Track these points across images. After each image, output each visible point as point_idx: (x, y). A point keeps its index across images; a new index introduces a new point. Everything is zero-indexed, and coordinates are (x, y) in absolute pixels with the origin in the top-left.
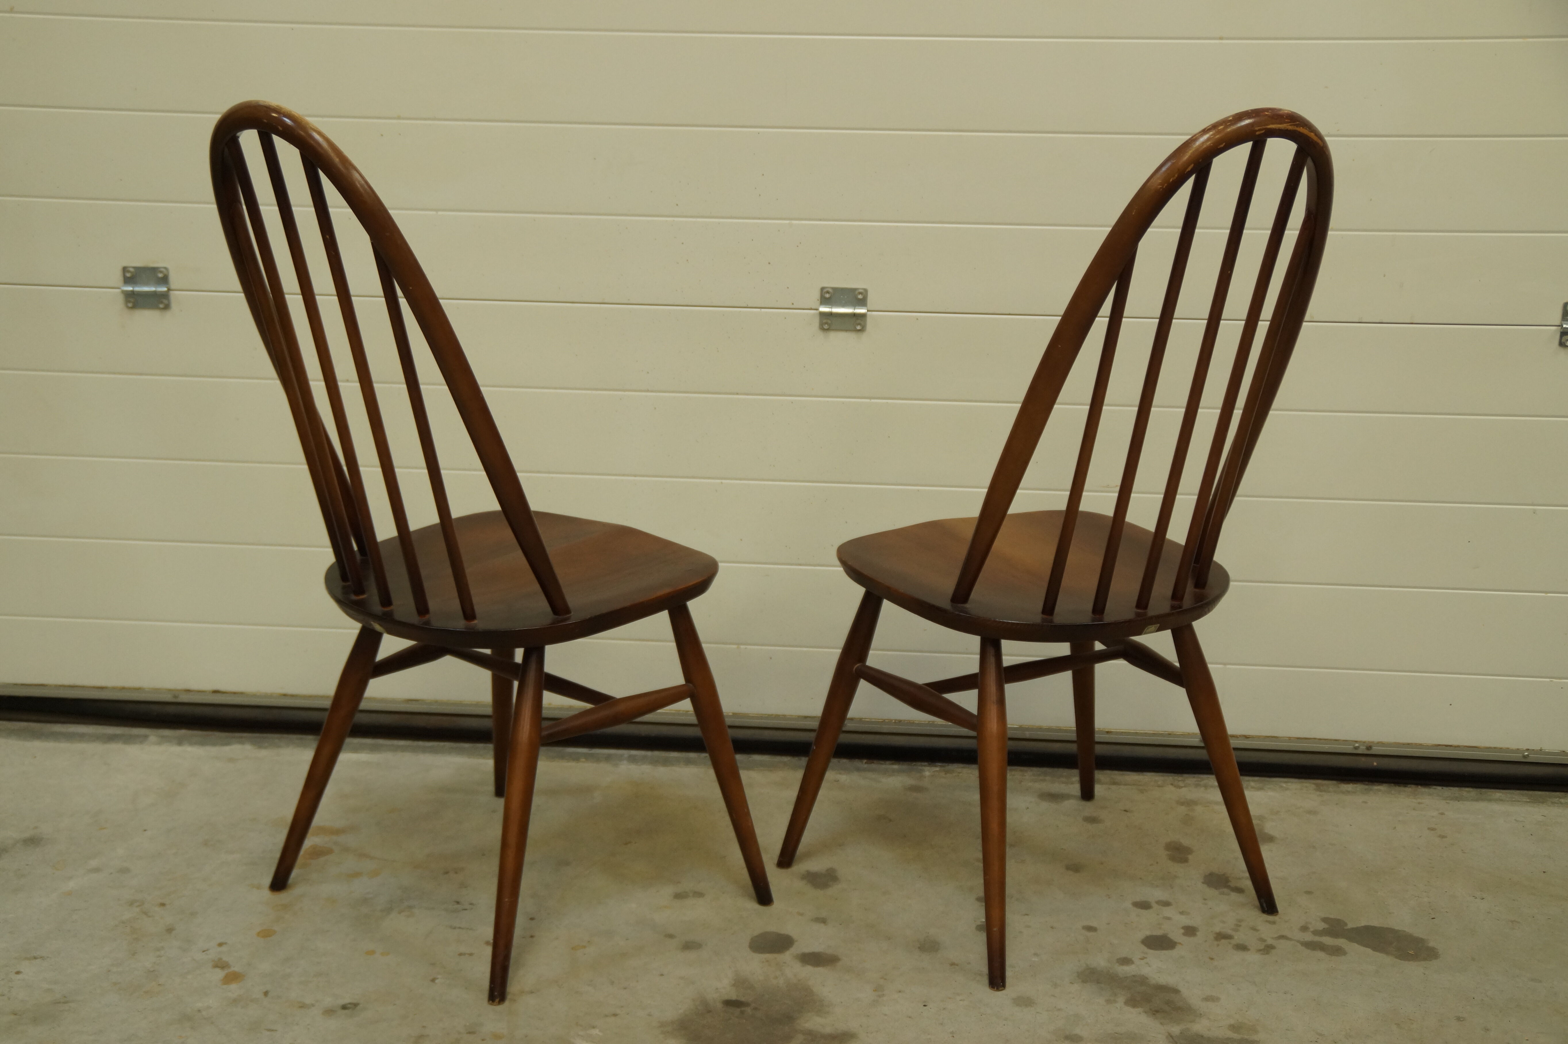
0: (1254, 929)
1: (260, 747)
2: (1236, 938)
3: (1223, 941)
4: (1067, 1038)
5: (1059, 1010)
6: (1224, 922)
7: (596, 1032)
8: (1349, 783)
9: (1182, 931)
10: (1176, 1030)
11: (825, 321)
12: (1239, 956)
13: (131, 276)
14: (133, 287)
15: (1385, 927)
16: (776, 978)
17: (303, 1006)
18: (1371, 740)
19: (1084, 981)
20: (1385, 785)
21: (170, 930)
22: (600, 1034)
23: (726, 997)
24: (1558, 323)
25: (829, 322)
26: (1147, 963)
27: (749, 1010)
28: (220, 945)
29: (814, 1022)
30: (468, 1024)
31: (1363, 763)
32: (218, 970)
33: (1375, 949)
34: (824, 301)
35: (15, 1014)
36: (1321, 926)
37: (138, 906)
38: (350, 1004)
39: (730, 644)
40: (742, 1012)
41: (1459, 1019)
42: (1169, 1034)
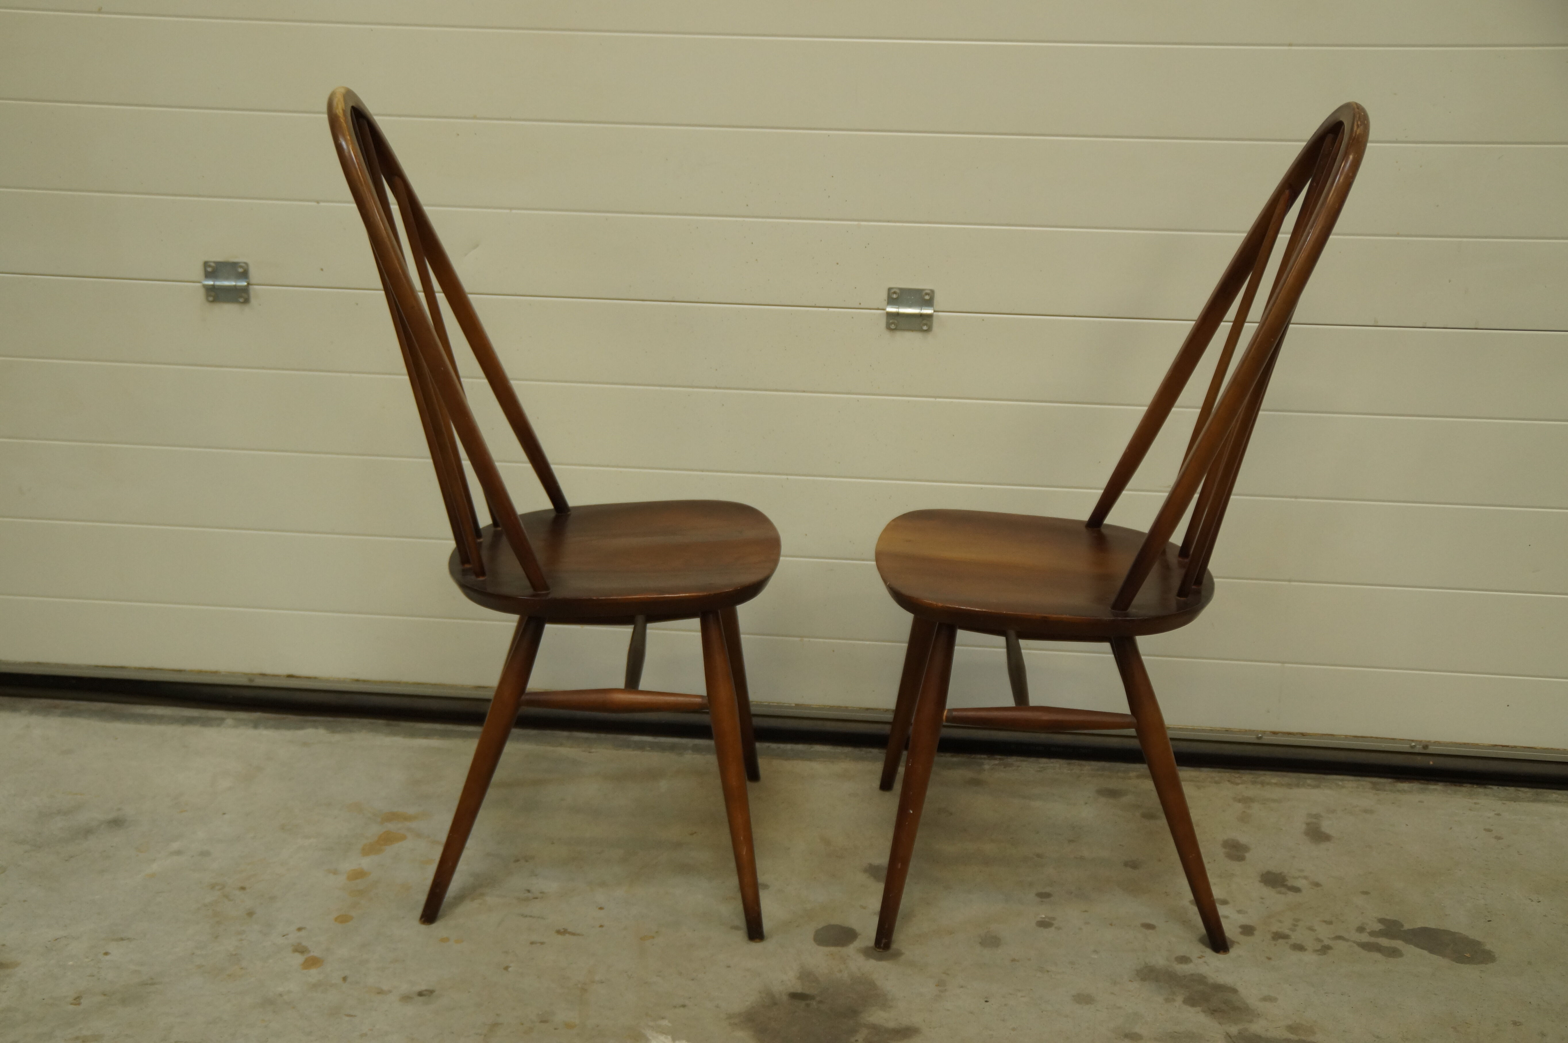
0: (1311, 929)
1: (334, 732)
2: (1293, 937)
3: (1281, 941)
4: (1126, 1036)
5: (1120, 1008)
6: (1280, 922)
7: (665, 1023)
8: (1405, 782)
9: (1240, 930)
10: (1234, 1030)
11: (891, 321)
12: (1295, 956)
13: (213, 270)
14: (214, 282)
15: (1441, 929)
16: (840, 971)
17: (380, 992)
18: (1428, 739)
19: (1143, 979)
20: (1441, 784)
21: (250, 914)
22: (670, 1025)
23: (792, 990)
25: (896, 322)
26: (1205, 962)
27: (814, 1004)
28: (300, 929)
29: (877, 1016)
30: (540, 1013)
31: (1419, 761)
32: (297, 954)
33: (1431, 951)
34: (891, 301)
35: (105, 995)
36: (1378, 927)
37: (220, 889)
38: (426, 990)
39: (794, 636)
40: (808, 1005)
41: (1515, 1023)
42: (1227, 1034)
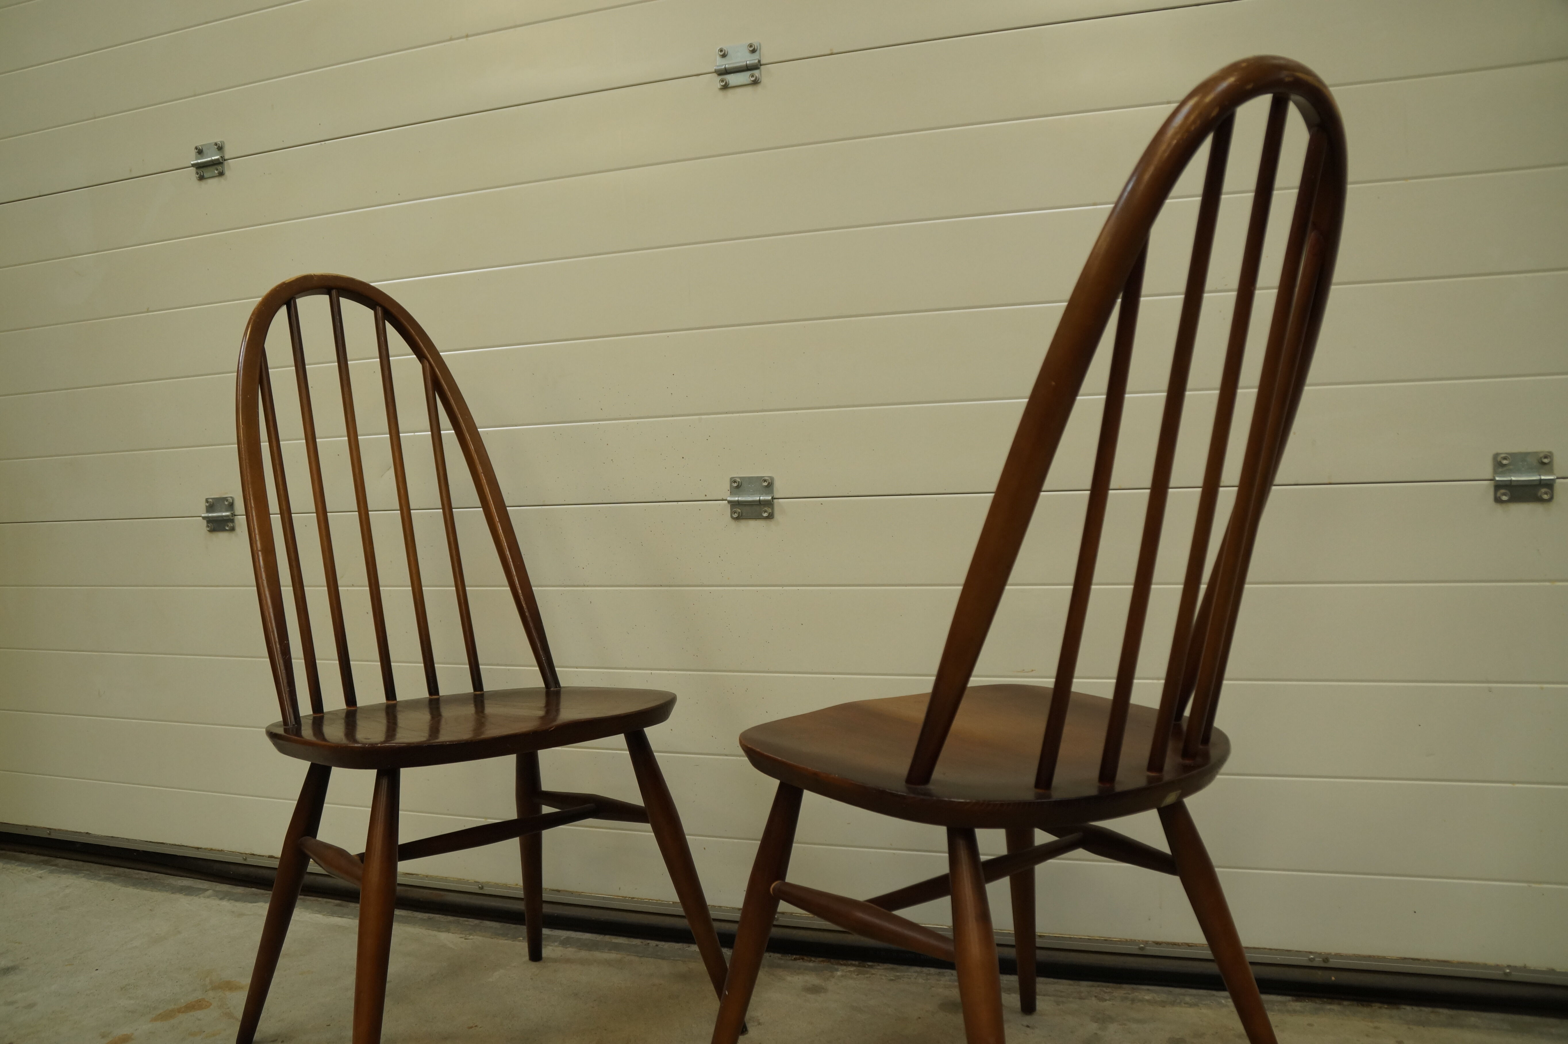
24: (1491, 477)
